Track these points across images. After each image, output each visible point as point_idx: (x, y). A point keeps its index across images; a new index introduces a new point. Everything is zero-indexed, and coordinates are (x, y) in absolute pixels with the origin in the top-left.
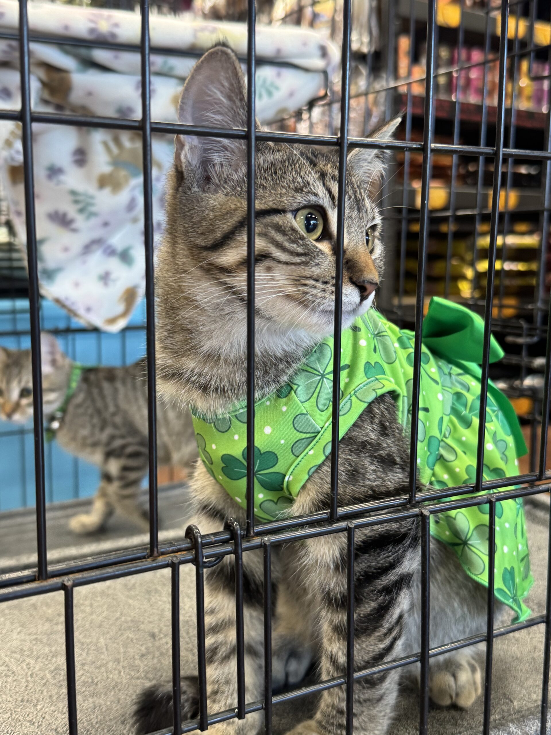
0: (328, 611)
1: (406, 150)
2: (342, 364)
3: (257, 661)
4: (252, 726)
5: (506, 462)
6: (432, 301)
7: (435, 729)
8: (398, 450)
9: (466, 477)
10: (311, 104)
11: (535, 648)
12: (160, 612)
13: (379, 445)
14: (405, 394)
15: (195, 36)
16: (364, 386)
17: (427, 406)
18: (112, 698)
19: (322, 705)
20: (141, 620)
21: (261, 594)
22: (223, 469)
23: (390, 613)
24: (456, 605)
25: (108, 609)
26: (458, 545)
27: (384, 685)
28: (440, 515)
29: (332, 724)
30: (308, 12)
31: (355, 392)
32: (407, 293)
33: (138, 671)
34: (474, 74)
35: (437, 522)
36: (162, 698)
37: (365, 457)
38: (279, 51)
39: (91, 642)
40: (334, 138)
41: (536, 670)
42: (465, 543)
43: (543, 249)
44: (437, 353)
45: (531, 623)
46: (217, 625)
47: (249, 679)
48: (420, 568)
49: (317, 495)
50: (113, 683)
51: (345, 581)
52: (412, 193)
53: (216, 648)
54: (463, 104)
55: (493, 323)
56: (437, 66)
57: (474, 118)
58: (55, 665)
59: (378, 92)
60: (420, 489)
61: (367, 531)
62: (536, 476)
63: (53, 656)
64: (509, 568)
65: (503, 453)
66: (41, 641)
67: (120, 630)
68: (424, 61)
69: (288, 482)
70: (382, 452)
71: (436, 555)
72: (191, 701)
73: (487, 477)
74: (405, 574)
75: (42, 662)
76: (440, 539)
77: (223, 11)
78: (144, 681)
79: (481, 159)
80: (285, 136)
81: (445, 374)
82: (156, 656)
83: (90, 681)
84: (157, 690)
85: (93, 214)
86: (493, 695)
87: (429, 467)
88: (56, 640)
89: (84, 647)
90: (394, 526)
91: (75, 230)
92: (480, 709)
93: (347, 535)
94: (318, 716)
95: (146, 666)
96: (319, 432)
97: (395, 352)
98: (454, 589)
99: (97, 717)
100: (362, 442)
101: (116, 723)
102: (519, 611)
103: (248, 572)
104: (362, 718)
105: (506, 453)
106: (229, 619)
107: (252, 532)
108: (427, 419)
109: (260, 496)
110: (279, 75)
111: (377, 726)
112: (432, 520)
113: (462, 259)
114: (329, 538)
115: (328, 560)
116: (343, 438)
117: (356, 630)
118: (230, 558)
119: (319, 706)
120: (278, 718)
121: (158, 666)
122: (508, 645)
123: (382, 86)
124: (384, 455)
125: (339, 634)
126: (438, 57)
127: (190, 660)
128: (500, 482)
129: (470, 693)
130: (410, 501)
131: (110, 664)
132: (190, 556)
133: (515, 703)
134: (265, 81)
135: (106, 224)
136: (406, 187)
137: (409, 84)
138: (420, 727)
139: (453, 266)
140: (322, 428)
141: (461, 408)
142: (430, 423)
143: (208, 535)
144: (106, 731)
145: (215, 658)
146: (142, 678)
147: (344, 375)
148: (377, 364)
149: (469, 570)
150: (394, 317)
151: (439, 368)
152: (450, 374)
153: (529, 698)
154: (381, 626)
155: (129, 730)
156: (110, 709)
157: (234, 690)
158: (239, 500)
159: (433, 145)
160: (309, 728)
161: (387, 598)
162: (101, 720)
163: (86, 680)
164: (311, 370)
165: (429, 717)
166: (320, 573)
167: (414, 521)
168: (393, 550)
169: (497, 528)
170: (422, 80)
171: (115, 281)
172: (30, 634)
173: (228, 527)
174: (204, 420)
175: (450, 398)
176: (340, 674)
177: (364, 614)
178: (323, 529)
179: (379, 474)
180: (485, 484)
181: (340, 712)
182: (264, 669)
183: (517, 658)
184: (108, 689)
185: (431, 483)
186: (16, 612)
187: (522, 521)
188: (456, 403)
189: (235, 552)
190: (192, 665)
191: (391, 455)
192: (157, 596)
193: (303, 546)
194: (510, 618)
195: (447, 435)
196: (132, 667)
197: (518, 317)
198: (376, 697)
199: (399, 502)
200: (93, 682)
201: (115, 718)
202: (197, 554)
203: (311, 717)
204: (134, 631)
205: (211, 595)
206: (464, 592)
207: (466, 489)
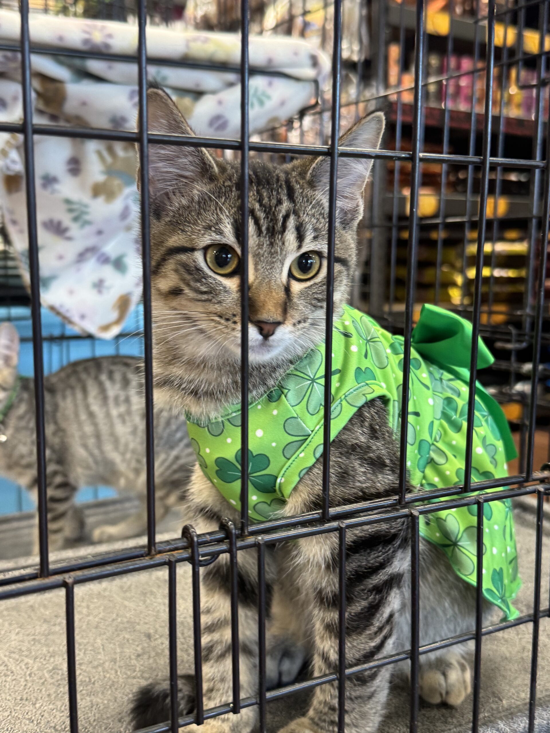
0: (320, 610)
1: (396, 160)
2: (334, 368)
3: (252, 660)
4: (247, 724)
5: (496, 466)
6: (423, 308)
7: (425, 727)
8: (388, 453)
9: (456, 480)
10: (302, 113)
11: (524, 649)
12: (155, 614)
13: (369, 447)
14: (396, 398)
15: (187, 46)
16: (354, 391)
17: (418, 410)
18: (109, 697)
19: (315, 702)
20: (137, 621)
21: (255, 594)
22: (217, 472)
23: (381, 612)
24: (447, 605)
25: (104, 611)
26: (448, 546)
27: (374, 682)
28: (430, 516)
29: (324, 721)
30: (299, 21)
31: (346, 397)
32: (398, 300)
33: (135, 671)
34: (464, 82)
35: (427, 524)
36: (158, 696)
37: (355, 459)
38: (270, 61)
39: (88, 643)
40: (325, 148)
41: (525, 670)
42: (455, 544)
43: (532, 256)
44: (428, 358)
45: (519, 622)
46: (213, 625)
47: (244, 678)
48: (410, 568)
49: (309, 497)
50: (110, 683)
51: (336, 580)
52: (403, 200)
53: (212, 647)
54: (452, 112)
55: (481, 328)
56: (427, 75)
57: (464, 126)
58: (53, 665)
59: (368, 101)
60: (409, 490)
61: (357, 531)
62: (523, 477)
63: (51, 656)
64: (498, 570)
65: (493, 458)
66: (39, 642)
67: (116, 630)
68: (413, 69)
69: (280, 484)
70: (372, 455)
71: (427, 556)
72: (186, 698)
73: (475, 479)
74: (395, 574)
75: (40, 662)
76: (431, 541)
77: (214, 20)
78: (139, 680)
79: (470, 167)
80: (277, 147)
81: (436, 380)
82: (152, 656)
83: (87, 680)
84: (154, 688)
85: (87, 223)
86: (482, 694)
87: (419, 469)
88: (54, 641)
89: (81, 647)
90: (384, 526)
91: (69, 239)
92: (469, 707)
93: (338, 535)
94: (311, 713)
95: (142, 665)
96: (309, 435)
97: (387, 358)
98: (445, 589)
99: (94, 715)
100: (352, 445)
101: (113, 721)
102: (508, 612)
103: (243, 573)
104: (354, 715)
105: (496, 457)
106: (225, 619)
107: (246, 531)
108: (418, 423)
109: (254, 498)
110: (270, 84)
111: (368, 723)
112: (422, 520)
113: (452, 266)
114: (320, 538)
115: (320, 559)
116: (334, 441)
117: (348, 628)
118: (224, 557)
119: (312, 703)
120: (271, 716)
121: (154, 666)
122: (497, 646)
123: (373, 95)
124: (374, 457)
125: (330, 632)
126: (428, 66)
127: (185, 660)
128: (487, 483)
129: (460, 692)
130: (400, 501)
131: (107, 664)
132: (186, 554)
133: (504, 702)
134: (256, 90)
135: (100, 232)
136: (396, 195)
137: (399, 93)
138: (411, 724)
139: (443, 272)
140: (312, 431)
141: (452, 413)
142: (420, 427)
143: (204, 534)
144: (103, 728)
145: (211, 656)
146: (138, 678)
147: (335, 379)
148: (367, 370)
149: (459, 570)
150: (385, 324)
151: (431, 373)
152: (441, 379)
153: (518, 697)
154: (372, 624)
155: (126, 728)
156: (107, 707)
157: (229, 688)
158: (233, 502)
159: (421, 155)
160: (302, 725)
161: (377, 597)
162: (98, 718)
163: (83, 679)
164: (302, 375)
165: (419, 715)
166: (312, 572)
167: (404, 522)
168: (383, 551)
169: (486, 530)
170: (411, 89)
171: (109, 288)
172: (28, 635)
173: (223, 527)
174: (198, 425)
175: (440, 403)
176: (332, 671)
177: (355, 613)
178: (315, 529)
179: (369, 475)
180: (473, 485)
181: (332, 709)
182: (258, 668)
183: (506, 658)
184: (105, 688)
185: (422, 485)
186: (14, 613)
187: (511, 524)
188: (446, 408)
189: (229, 551)
190: (187, 665)
191: (381, 458)
192: (152, 598)
193: (296, 546)
194: (500, 618)
195: (438, 439)
196: (128, 667)
197: (507, 323)
198: (366, 694)
199: (389, 502)
200: (90, 681)
201: (112, 716)
202: (193, 552)
203: (304, 715)
204: (130, 632)
205: (207, 595)
206: (455, 593)
207: (454, 491)
